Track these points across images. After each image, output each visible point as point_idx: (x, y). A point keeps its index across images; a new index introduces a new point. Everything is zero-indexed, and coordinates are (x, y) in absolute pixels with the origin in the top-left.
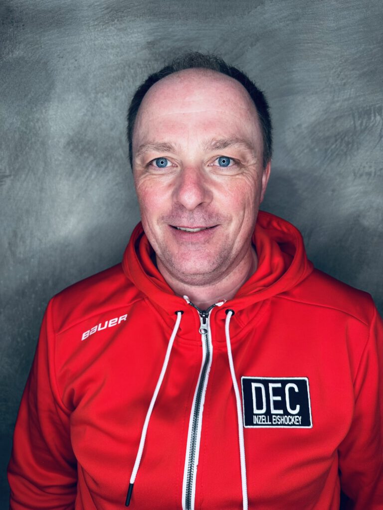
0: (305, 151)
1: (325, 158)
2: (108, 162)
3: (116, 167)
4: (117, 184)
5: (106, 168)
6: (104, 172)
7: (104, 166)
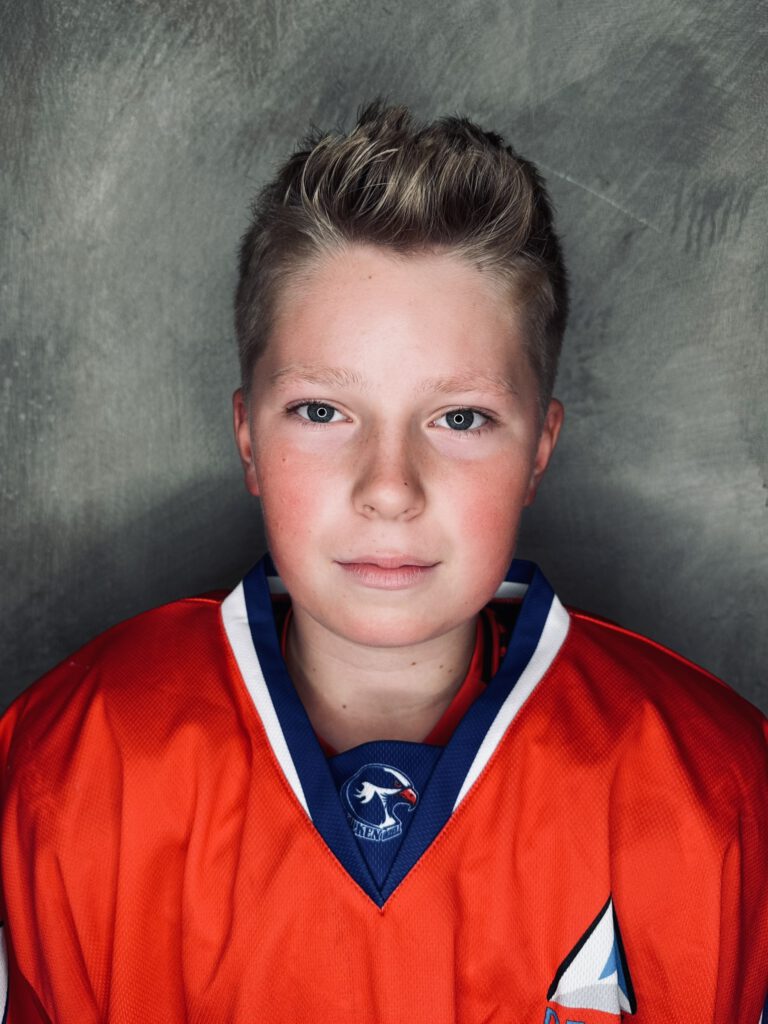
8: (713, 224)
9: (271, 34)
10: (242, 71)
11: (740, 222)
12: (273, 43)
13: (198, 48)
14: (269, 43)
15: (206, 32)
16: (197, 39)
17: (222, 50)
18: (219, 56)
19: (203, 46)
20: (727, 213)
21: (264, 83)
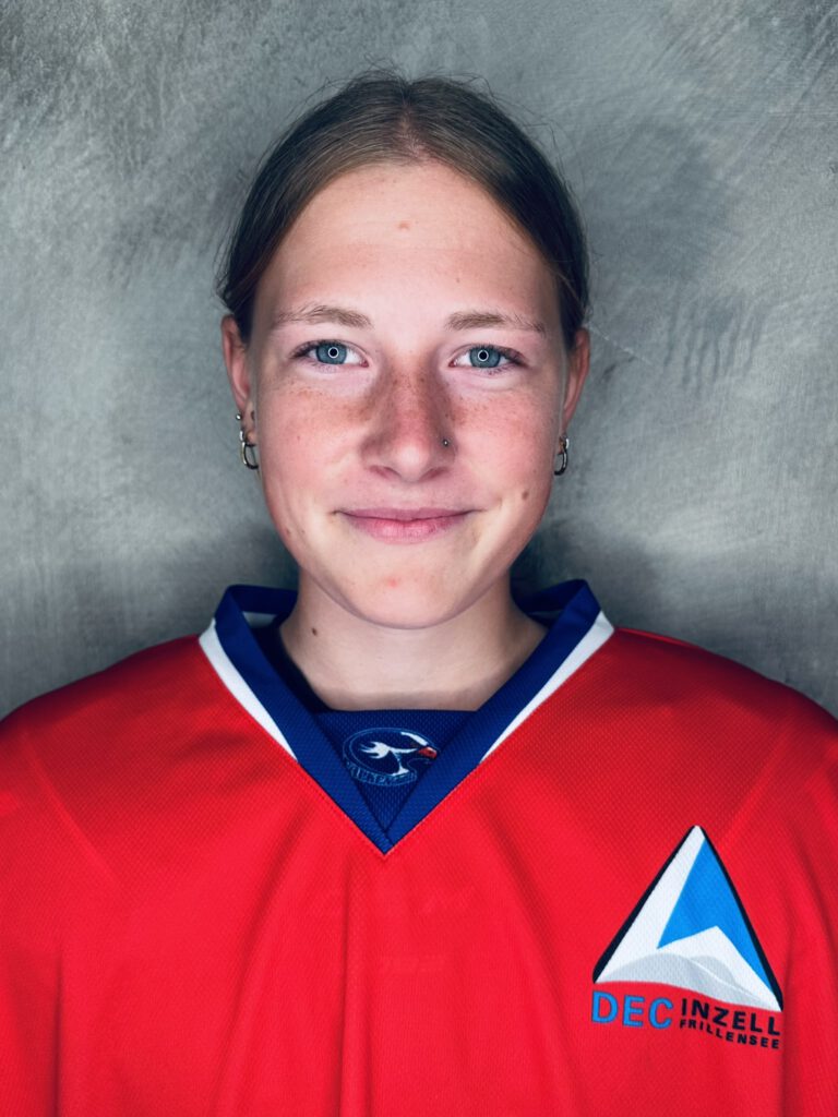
0: (736, 28)
1: (808, 50)
2: (58, 88)
3: (85, 104)
4: (88, 163)
5: (51, 109)
6: (43, 120)
7: (44, 102)
8: (717, 353)
9: (153, 110)
10: (116, 157)
11: (751, 350)
12: (155, 121)
13: (60, 127)
14: (150, 121)
15: (68, 108)
16: (58, 117)
17: (90, 131)
18: (87, 139)
19: (66, 124)
20: (733, 339)
21: (146, 173)
